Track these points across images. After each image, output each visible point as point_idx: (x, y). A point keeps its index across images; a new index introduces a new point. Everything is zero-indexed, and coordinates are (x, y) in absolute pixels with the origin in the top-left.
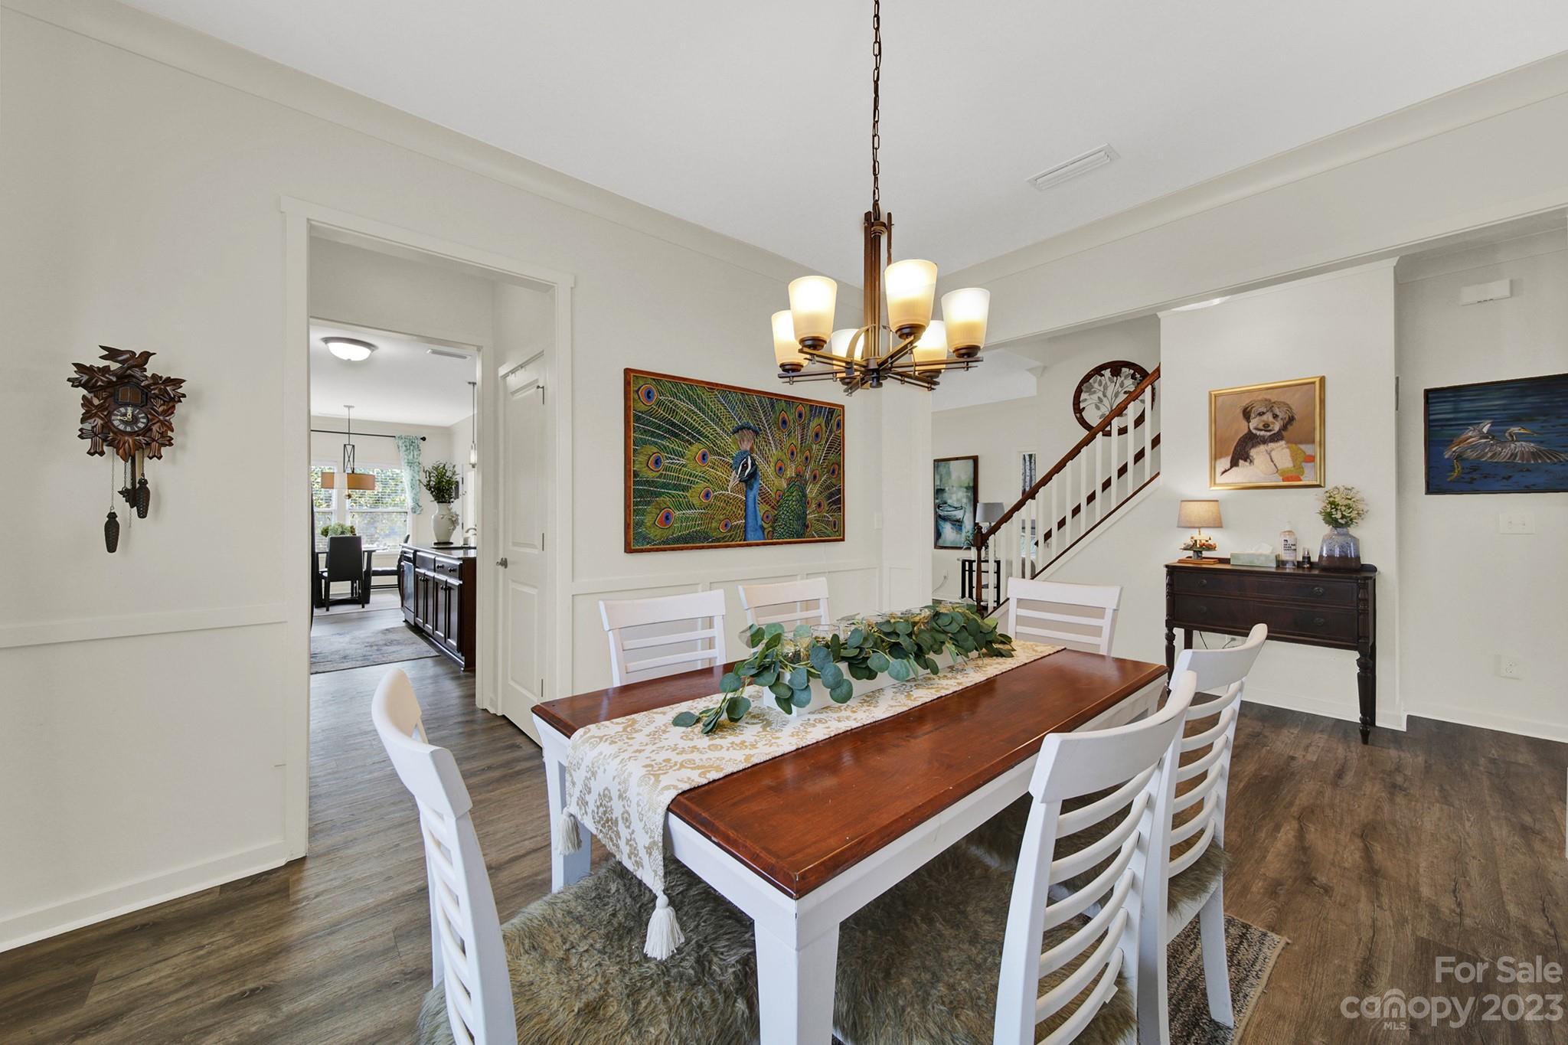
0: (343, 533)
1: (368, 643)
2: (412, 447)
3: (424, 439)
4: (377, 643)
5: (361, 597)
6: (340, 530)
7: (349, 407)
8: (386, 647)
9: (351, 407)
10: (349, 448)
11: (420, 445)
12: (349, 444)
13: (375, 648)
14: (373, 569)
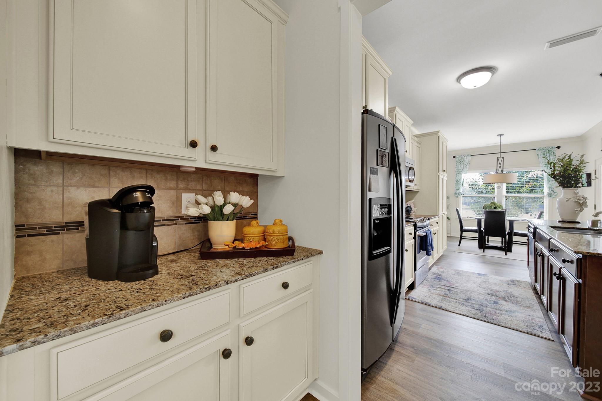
0: (495, 208)
1: (492, 290)
2: (548, 155)
3: (559, 147)
4: (497, 293)
5: (507, 248)
6: (493, 206)
7: (500, 135)
8: (503, 302)
9: (501, 135)
10: (500, 159)
11: (556, 152)
12: (500, 157)
13: (494, 298)
14: (515, 231)
